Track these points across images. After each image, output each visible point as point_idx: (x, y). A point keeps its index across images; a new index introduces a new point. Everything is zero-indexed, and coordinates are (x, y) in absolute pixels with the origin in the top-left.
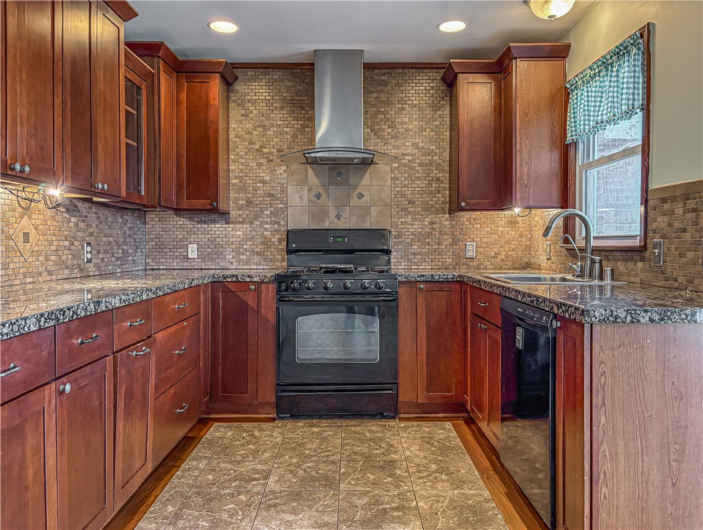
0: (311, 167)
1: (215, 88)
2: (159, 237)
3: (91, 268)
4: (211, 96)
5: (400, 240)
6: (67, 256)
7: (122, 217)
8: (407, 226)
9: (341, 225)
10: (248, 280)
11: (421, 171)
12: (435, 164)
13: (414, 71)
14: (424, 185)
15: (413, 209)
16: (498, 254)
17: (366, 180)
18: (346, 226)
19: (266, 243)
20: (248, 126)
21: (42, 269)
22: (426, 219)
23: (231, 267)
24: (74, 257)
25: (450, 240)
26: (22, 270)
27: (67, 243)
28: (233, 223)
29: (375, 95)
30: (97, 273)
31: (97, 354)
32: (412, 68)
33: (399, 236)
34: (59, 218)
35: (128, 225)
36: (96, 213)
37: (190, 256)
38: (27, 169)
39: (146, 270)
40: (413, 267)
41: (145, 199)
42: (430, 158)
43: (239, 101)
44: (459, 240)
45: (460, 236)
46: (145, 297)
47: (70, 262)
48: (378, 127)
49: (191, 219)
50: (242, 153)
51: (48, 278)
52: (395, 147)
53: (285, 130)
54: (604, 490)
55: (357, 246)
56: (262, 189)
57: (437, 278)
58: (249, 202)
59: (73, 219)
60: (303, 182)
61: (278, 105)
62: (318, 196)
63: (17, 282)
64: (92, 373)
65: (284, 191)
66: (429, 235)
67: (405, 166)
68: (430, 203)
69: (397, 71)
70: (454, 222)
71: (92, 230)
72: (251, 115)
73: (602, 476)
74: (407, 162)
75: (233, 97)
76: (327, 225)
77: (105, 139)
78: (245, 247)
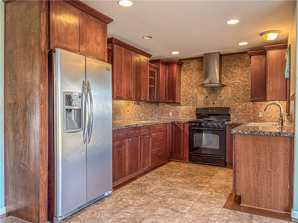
0: (205, 88)
1: (175, 68)
2: (162, 110)
3: (143, 118)
4: (174, 70)
5: (234, 111)
6: (137, 115)
7: (152, 105)
8: (237, 107)
9: (214, 106)
10: (181, 122)
11: (242, 88)
12: (247, 85)
13: (239, 55)
14: (243, 93)
15: (239, 101)
16: (271, 116)
17: (222, 92)
18: (216, 106)
19: (191, 112)
20: (186, 77)
21: (131, 118)
22: (244, 104)
23: (181, 119)
24: (139, 115)
25: (253, 111)
26: (127, 118)
27: (137, 112)
28: (182, 106)
29: (226, 64)
30: (144, 119)
31: (137, 135)
32: (239, 54)
33: (234, 109)
34: (135, 106)
35: (153, 107)
36: (144, 104)
37: (170, 115)
38: (126, 98)
39: (159, 119)
40: (239, 120)
41: (156, 100)
42: (245, 83)
43: (184, 70)
44: (256, 111)
45: (256, 110)
46: (148, 125)
47: (138, 116)
48: (227, 74)
49: (170, 105)
50: (184, 85)
51: (133, 120)
52: (233, 80)
53: (197, 77)
54: (238, 174)
55: (218, 113)
56: (190, 96)
57: (238, 124)
58: (186, 100)
59: (139, 106)
60: (202, 93)
61: (195, 70)
62: (207, 97)
63: (126, 121)
64: (135, 139)
65: (196, 96)
66: (245, 109)
67: (236, 86)
68: (245, 98)
69: (233, 55)
70: (254, 105)
71: (143, 109)
72: (187, 74)
73: (237, 171)
74: (237, 85)
75: (182, 69)
76: (209, 106)
77: (144, 88)
78: (185, 113)
